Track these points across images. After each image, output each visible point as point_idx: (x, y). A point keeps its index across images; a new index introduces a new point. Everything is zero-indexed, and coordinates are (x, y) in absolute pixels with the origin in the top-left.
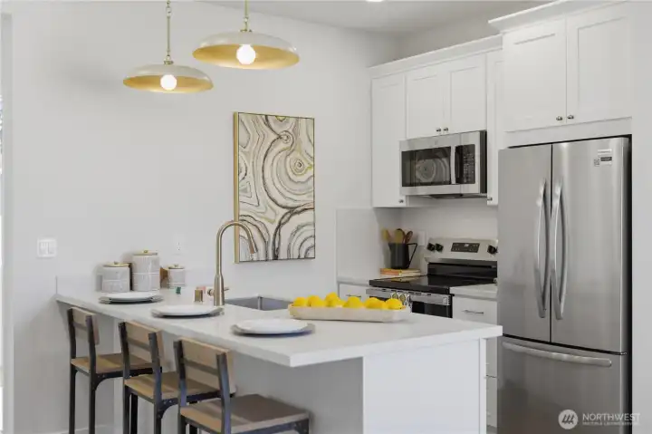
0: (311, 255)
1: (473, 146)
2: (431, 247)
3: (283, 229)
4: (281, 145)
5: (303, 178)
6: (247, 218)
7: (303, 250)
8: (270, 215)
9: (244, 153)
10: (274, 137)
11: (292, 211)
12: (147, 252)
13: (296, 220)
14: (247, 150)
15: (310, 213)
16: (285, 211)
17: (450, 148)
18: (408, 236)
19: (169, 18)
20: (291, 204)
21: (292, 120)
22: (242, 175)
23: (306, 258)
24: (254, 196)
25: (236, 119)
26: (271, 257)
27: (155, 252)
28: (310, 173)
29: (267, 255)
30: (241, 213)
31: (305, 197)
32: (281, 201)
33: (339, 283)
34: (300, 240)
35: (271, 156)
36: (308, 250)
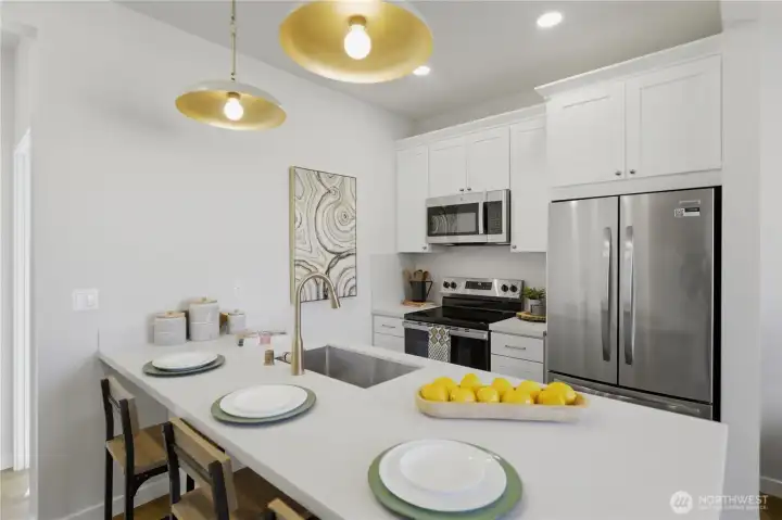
0: (354, 293)
1: (501, 202)
2: (446, 285)
3: (332, 272)
4: (330, 199)
5: (347, 228)
6: (302, 263)
7: (348, 289)
8: (321, 259)
9: (299, 204)
10: (323, 191)
11: (339, 256)
12: (204, 299)
13: (342, 264)
14: (302, 200)
15: (352, 258)
16: (334, 256)
17: (477, 204)
18: (426, 274)
19: (234, 35)
20: (338, 250)
21: (339, 179)
22: (297, 224)
23: (349, 296)
24: (308, 242)
25: (293, 172)
26: (322, 296)
27: (214, 299)
28: (353, 224)
29: (318, 296)
30: (297, 258)
31: (348, 244)
32: (330, 247)
33: (374, 315)
34: (346, 279)
35: (321, 208)
36: (351, 288)
